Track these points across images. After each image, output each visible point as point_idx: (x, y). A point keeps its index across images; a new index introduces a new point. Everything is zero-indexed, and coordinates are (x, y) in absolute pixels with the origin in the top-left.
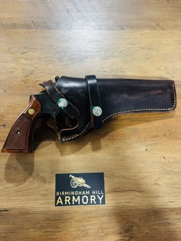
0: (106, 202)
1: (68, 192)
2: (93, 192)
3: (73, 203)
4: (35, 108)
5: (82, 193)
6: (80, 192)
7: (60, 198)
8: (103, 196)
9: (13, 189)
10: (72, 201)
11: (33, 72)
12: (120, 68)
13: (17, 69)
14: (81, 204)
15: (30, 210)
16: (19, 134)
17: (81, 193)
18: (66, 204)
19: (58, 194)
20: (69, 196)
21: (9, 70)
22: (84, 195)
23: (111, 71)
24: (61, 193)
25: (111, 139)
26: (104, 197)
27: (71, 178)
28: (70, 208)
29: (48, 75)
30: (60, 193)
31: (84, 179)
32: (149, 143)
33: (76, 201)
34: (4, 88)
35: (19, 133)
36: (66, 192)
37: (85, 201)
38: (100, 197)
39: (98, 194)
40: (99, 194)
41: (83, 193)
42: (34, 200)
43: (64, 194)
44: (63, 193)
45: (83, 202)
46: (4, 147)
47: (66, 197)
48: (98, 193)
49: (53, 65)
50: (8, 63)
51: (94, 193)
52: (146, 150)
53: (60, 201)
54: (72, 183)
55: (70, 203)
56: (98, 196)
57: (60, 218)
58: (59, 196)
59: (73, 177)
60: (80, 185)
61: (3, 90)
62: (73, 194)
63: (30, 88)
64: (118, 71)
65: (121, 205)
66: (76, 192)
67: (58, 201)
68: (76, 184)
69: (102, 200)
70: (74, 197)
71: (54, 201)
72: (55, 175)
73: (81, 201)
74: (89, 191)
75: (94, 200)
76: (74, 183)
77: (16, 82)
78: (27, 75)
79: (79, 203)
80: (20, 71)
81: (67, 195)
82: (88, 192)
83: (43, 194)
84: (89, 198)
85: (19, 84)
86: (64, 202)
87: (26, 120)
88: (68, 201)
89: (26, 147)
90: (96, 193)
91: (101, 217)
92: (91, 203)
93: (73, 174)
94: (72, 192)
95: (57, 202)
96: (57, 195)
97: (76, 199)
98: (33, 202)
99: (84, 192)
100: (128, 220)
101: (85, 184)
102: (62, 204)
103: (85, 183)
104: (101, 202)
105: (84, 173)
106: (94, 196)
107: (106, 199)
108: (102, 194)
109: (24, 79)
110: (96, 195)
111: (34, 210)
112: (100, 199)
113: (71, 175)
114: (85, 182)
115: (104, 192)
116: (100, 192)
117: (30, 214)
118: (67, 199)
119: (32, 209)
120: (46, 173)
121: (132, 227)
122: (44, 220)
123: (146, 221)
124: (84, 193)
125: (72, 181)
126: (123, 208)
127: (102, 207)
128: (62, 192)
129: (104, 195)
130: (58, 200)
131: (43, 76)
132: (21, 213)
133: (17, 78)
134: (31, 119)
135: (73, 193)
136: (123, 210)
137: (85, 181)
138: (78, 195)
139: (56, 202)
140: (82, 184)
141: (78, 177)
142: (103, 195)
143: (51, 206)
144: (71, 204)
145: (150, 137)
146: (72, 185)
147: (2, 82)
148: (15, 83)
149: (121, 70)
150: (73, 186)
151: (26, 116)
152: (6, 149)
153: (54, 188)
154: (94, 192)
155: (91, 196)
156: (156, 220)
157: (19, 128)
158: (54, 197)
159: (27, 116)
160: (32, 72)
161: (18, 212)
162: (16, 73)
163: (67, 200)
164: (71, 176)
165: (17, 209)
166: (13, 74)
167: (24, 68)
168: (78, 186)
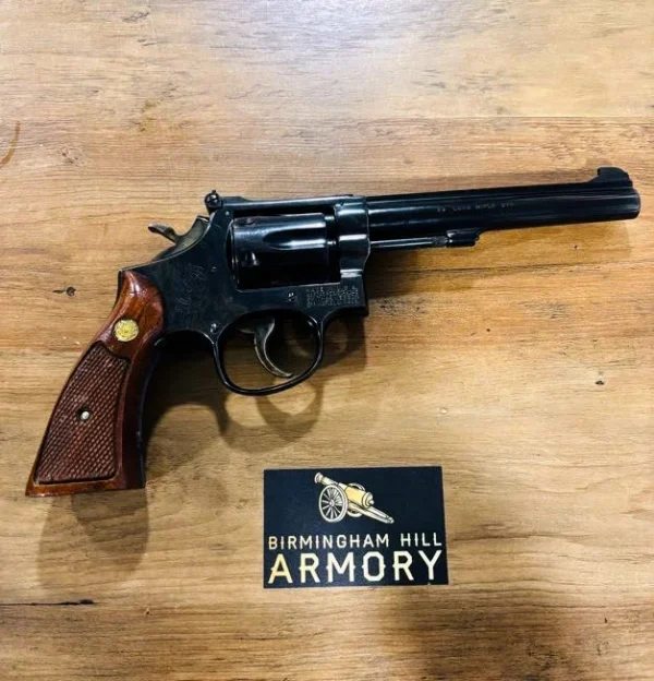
0: (451, 574)
1: (310, 538)
2: (403, 540)
3: (330, 579)
5: (362, 543)
6: (355, 538)
7: (280, 558)
8: (438, 553)
9: (108, 522)
10: (326, 572)
11: (173, 90)
12: (499, 73)
13: (112, 80)
15: (175, 600)
17: (358, 541)
18: (303, 580)
19: (273, 546)
20: (313, 550)
21: (85, 83)
23: (464, 83)
24: (286, 541)
25: (466, 343)
27: (322, 486)
28: (317, 594)
29: (227, 100)
30: (282, 543)
31: (367, 491)
32: (610, 357)
33: (341, 571)
34: (64, 151)
35: (85, 415)
36: (302, 538)
37: (374, 570)
38: (430, 558)
39: (420, 547)
40: (425, 544)
41: (366, 543)
42: (186, 565)
43: (297, 543)
44: (292, 540)
45: (366, 575)
47: (304, 556)
48: (420, 541)
49: (247, 64)
50: (78, 58)
51: (406, 543)
52: (597, 383)
53: (280, 569)
54: (323, 505)
55: (317, 580)
56: (422, 553)
57: (285, 633)
58: (278, 551)
59: (327, 481)
60: (354, 512)
61: (63, 158)
62: (331, 546)
63: (162, 151)
64: (489, 83)
65: (506, 585)
66: (341, 539)
67: (274, 569)
68: (340, 508)
69: (434, 568)
70: (331, 558)
71: (260, 569)
72: (262, 477)
73: (359, 571)
74: (386, 536)
75: (405, 567)
76: (332, 503)
77: (110, 128)
78: (151, 102)
79: (352, 579)
80: (121, 87)
81: (306, 550)
82: (382, 537)
83: (219, 545)
84: (389, 561)
85: (120, 137)
86: (295, 573)
87: (108, 363)
88: (312, 568)
89: (116, 466)
90: (413, 542)
91: (432, 629)
92: (397, 578)
93: (327, 473)
94: (325, 537)
95: (271, 572)
96: (271, 548)
97: (341, 564)
98: (185, 571)
99: (368, 536)
100: (532, 642)
101: (372, 509)
102: (290, 580)
103: (374, 506)
104: (431, 577)
105: (367, 466)
106: (406, 554)
107: (451, 563)
108: (436, 544)
109: (137, 116)
110: (413, 550)
111: (189, 602)
112: (431, 564)
113: (321, 476)
114: (372, 502)
115: (441, 538)
116: (429, 539)
117: (174, 615)
118: (310, 562)
119: (180, 597)
121: (547, 666)
122: (227, 637)
123: (601, 647)
124: (371, 543)
125: (324, 498)
126: (515, 600)
127: (435, 592)
128: (290, 537)
129: (443, 549)
130: (273, 565)
131: (208, 106)
132: (142, 610)
133: (112, 112)
135: (327, 541)
136: (515, 604)
137: (371, 497)
138: (348, 549)
139: (267, 573)
140: (362, 508)
141: (346, 483)
142: (438, 548)
143: (247, 586)
145: (614, 336)
146: (325, 511)
147: (59, 129)
148: (104, 131)
149: (502, 80)
150: (329, 517)
151: (108, 351)
153: (261, 523)
154: (406, 537)
155: (397, 554)
156: (636, 644)
158: (261, 556)
159: (111, 348)
160: (168, 91)
161: (131, 608)
162: (110, 93)
163: (309, 568)
164: (319, 477)
165: (127, 595)
166: (98, 98)
167: (138, 73)
168: (347, 514)
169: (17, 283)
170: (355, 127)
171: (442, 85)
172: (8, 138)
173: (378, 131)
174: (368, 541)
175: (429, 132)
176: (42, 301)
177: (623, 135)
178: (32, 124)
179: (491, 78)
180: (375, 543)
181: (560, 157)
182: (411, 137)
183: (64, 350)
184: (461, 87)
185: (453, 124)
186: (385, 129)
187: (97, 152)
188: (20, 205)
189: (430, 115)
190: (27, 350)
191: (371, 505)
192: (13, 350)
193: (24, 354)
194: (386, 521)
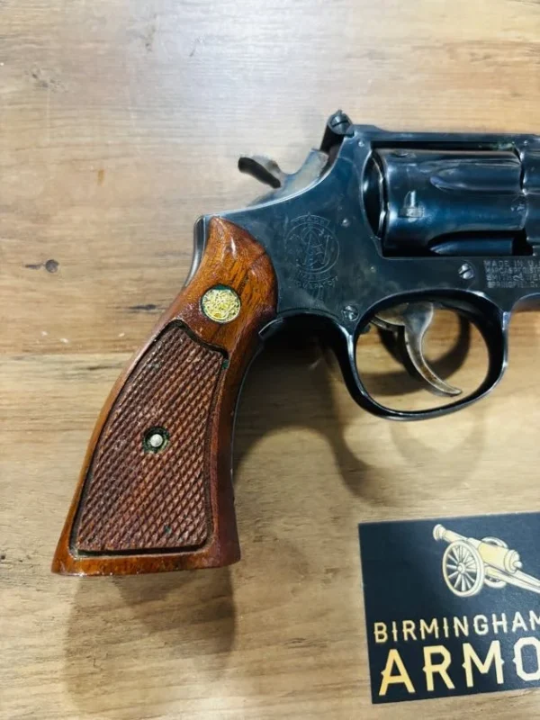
1: (435, 622)
3: (470, 683)
4: (242, 285)
5: (510, 626)
6: (499, 619)
7: (394, 655)
10: (463, 671)
14: (512, 682)
16: (157, 449)
17: (504, 623)
18: (430, 687)
19: (381, 637)
20: (441, 641)
22: (522, 633)
24: (400, 628)
27: (444, 544)
30: (395, 631)
31: (510, 548)
33: (484, 668)
35: (156, 440)
36: (423, 623)
41: (516, 625)
43: (417, 632)
44: (409, 626)
45: (521, 673)
46: (70, 535)
47: (428, 651)
53: (395, 672)
54: (449, 572)
55: (450, 685)
58: (390, 644)
59: (452, 537)
60: (494, 581)
62: (466, 632)
66: (481, 622)
67: (386, 673)
68: (474, 576)
70: (468, 650)
71: (364, 674)
72: (356, 533)
73: (509, 668)
76: (462, 568)
79: (500, 680)
81: (431, 640)
82: (538, 616)
83: (300, 640)
87: (193, 356)
88: (442, 669)
89: (209, 528)
93: (451, 524)
95: (381, 677)
96: (378, 640)
97: (483, 660)
99: (518, 615)
101: (520, 575)
102: (411, 689)
103: (522, 570)
105: (505, 512)
113: (443, 530)
114: (519, 565)
118: (437, 659)
120: (308, 520)
124: (523, 624)
125: (449, 562)
128: (405, 623)
130: (384, 668)
134: (225, 354)
135: (461, 626)
137: (517, 557)
139: (376, 680)
140: (506, 573)
141: (480, 538)
144: (461, 689)
146: (453, 582)
150: (459, 589)
151: (194, 337)
152: (82, 552)
153: (358, 601)
157: (155, 412)
158: (364, 654)
159: (199, 332)
163: (437, 668)
164: (439, 531)
168: (485, 585)
174: (518, 622)
180: (528, 625)
191: (518, 569)
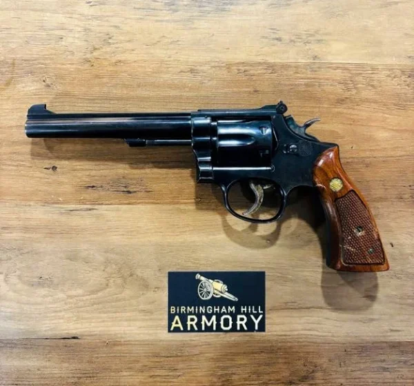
0: (267, 327)
1: (193, 308)
2: (242, 309)
3: (203, 328)
5: (220, 310)
6: (217, 308)
7: (177, 318)
8: (261, 316)
10: (201, 325)
11: (110, 38)
13: (71, 31)
15: (122, 338)
17: (218, 310)
18: (189, 329)
20: (195, 314)
21: (53, 33)
22: (224, 313)
23: (293, 39)
26: (263, 319)
27: (199, 281)
28: (197, 336)
29: (145, 47)
30: (178, 310)
31: (224, 284)
33: (209, 324)
34: (44, 79)
36: (188, 308)
37: (226, 324)
38: (256, 319)
39: (252, 313)
40: (254, 312)
41: (222, 311)
42: (127, 320)
43: (186, 310)
44: (183, 309)
45: (222, 327)
47: (189, 317)
48: (251, 311)
49: (157, 21)
50: (48, 14)
51: (244, 311)
53: (177, 323)
54: (200, 291)
56: (252, 316)
57: (179, 354)
59: (202, 278)
60: (217, 295)
61: (44, 83)
62: (204, 311)
65: (296, 333)
66: (210, 309)
67: (173, 323)
68: (209, 293)
69: (259, 324)
70: (204, 318)
71: (166, 322)
72: (167, 275)
73: (218, 325)
75: (243, 323)
76: (205, 290)
77: (72, 64)
78: (97, 47)
79: (214, 328)
80: (77, 36)
81: (191, 313)
82: (231, 308)
83: (144, 310)
84: (234, 320)
85: (79, 70)
86: (185, 325)
90: (248, 310)
91: (256, 353)
92: (238, 328)
93: (202, 274)
94: (201, 308)
96: (172, 312)
97: (209, 321)
98: (125, 323)
100: (306, 360)
101: (227, 293)
102: (182, 329)
103: (228, 291)
104: (256, 328)
105: (224, 271)
106: (244, 317)
107: (267, 321)
108: (260, 312)
109: (88, 56)
110: (247, 315)
111: (128, 339)
112: (256, 322)
115: (263, 309)
116: (256, 309)
117: (121, 345)
118: (192, 320)
119: (123, 336)
120: (149, 270)
121: (313, 372)
122: (149, 356)
123: (342, 363)
124: (225, 311)
125: (200, 287)
126: (300, 340)
127: (258, 336)
128: (182, 307)
129: (264, 314)
131: (133, 50)
132: (105, 342)
133: (73, 53)
135: (202, 309)
136: (298, 342)
137: (226, 287)
138: (213, 314)
139: (170, 326)
140: (221, 292)
141: (213, 279)
142: (261, 314)
143: (159, 331)
146: (201, 294)
147: (39, 63)
148: (68, 66)
149: (318, 37)
150: (203, 297)
153: (166, 299)
154: (244, 308)
156: (360, 363)
158: (166, 317)
160: (107, 39)
161: (98, 341)
162: (70, 40)
163: (192, 323)
164: (198, 276)
165: (96, 335)
166: (63, 43)
167: (87, 26)
168: (213, 296)
169: (22, 163)
170: (224, 67)
171: (279, 39)
172: (8, 69)
173: (239, 70)
174: (224, 309)
175: (270, 71)
176: (38, 174)
177: (389, 76)
178: (22, 60)
179: (311, 35)
180: (227, 311)
181: (349, 90)
182: (259, 75)
183: (53, 203)
184: (292, 41)
185: (285, 67)
186: (243, 69)
187: (64, 80)
188: (19, 114)
189: (271, 60)
190: (32, 203)
191: (226, 291)
192: (23, 203)
193: (30, 205)
194: (234, 300)
